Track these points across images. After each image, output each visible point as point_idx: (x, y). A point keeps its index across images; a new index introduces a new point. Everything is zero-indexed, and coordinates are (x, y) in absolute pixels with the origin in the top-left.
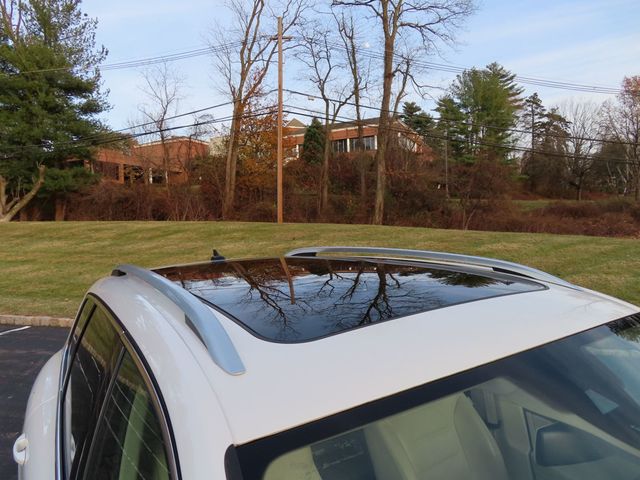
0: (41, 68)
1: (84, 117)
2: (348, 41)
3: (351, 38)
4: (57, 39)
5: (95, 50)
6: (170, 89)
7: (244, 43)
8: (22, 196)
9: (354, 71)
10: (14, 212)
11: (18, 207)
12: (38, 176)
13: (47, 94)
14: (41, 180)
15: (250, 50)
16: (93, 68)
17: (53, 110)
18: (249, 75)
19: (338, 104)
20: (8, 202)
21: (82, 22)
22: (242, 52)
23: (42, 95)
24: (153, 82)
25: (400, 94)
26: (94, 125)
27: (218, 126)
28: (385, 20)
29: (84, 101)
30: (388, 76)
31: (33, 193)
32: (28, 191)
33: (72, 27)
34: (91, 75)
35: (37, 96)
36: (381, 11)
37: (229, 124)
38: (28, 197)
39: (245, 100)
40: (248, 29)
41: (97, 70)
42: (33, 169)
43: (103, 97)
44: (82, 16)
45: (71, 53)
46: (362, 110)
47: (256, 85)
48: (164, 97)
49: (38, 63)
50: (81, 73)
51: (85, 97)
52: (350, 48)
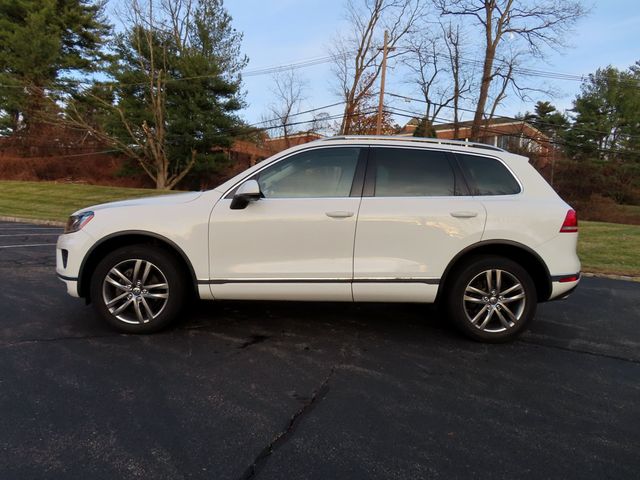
0: (198, 74)
1: (227, 113)
2: (452, 47)
3: (456, 45)
4: (212, 49)
5: (239, 59)
6: (295, 91)
7: (360, 51)
8: (178, 174)
9: (456, 75)
10: (172, 185)
11: (175, 181)
12: (191, 160)
13: (202, 94)
14: (193, 162)
15: (363, 58)
16: (236, 73)
17: (205, 107)
18: (360, 79)
19: (438, 107)
20: (168, 178)
21: (231, 36)
22: (357, 59)
23: (198, 95)
24: (281, 85)
25: (500, 96)
26: (233, 120)
27: (331, 122)
28: (488, 27)
29: (228, 100)
30: (486, 80)
31: (186, 171)
32: (183, 170)
33: (224, 40)
34: (235, 80)
35: (194, 96)
36: (484, 19)
37: (340, 121)
38: (183, 174)
39: (357, 100)
40: (364, 38)
41: (240, 75)
42: (188, 153)
43: (243, 97)
44: (232, 31)
45: (222, 62)
46: (459, 112)
47: (366, 88)
48: (289, 99)
49: (197, 70)
50: (226, 76)
51: (229, 97)
52: (454, 54)
